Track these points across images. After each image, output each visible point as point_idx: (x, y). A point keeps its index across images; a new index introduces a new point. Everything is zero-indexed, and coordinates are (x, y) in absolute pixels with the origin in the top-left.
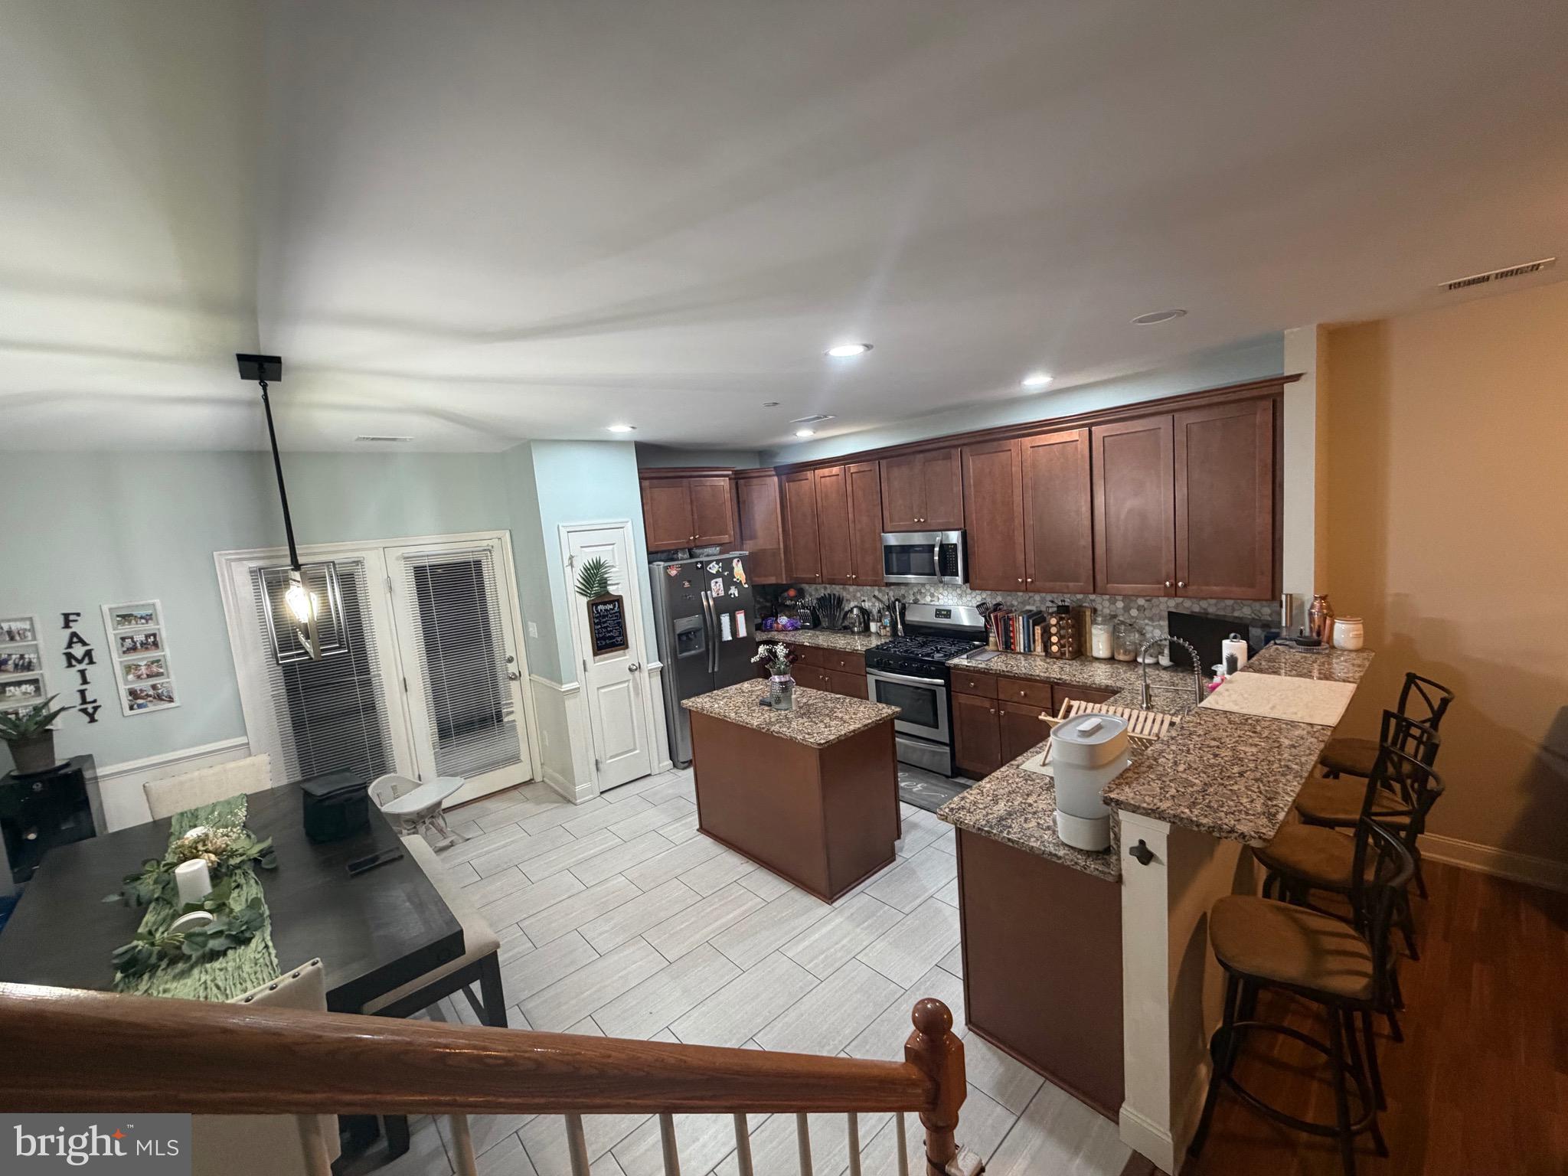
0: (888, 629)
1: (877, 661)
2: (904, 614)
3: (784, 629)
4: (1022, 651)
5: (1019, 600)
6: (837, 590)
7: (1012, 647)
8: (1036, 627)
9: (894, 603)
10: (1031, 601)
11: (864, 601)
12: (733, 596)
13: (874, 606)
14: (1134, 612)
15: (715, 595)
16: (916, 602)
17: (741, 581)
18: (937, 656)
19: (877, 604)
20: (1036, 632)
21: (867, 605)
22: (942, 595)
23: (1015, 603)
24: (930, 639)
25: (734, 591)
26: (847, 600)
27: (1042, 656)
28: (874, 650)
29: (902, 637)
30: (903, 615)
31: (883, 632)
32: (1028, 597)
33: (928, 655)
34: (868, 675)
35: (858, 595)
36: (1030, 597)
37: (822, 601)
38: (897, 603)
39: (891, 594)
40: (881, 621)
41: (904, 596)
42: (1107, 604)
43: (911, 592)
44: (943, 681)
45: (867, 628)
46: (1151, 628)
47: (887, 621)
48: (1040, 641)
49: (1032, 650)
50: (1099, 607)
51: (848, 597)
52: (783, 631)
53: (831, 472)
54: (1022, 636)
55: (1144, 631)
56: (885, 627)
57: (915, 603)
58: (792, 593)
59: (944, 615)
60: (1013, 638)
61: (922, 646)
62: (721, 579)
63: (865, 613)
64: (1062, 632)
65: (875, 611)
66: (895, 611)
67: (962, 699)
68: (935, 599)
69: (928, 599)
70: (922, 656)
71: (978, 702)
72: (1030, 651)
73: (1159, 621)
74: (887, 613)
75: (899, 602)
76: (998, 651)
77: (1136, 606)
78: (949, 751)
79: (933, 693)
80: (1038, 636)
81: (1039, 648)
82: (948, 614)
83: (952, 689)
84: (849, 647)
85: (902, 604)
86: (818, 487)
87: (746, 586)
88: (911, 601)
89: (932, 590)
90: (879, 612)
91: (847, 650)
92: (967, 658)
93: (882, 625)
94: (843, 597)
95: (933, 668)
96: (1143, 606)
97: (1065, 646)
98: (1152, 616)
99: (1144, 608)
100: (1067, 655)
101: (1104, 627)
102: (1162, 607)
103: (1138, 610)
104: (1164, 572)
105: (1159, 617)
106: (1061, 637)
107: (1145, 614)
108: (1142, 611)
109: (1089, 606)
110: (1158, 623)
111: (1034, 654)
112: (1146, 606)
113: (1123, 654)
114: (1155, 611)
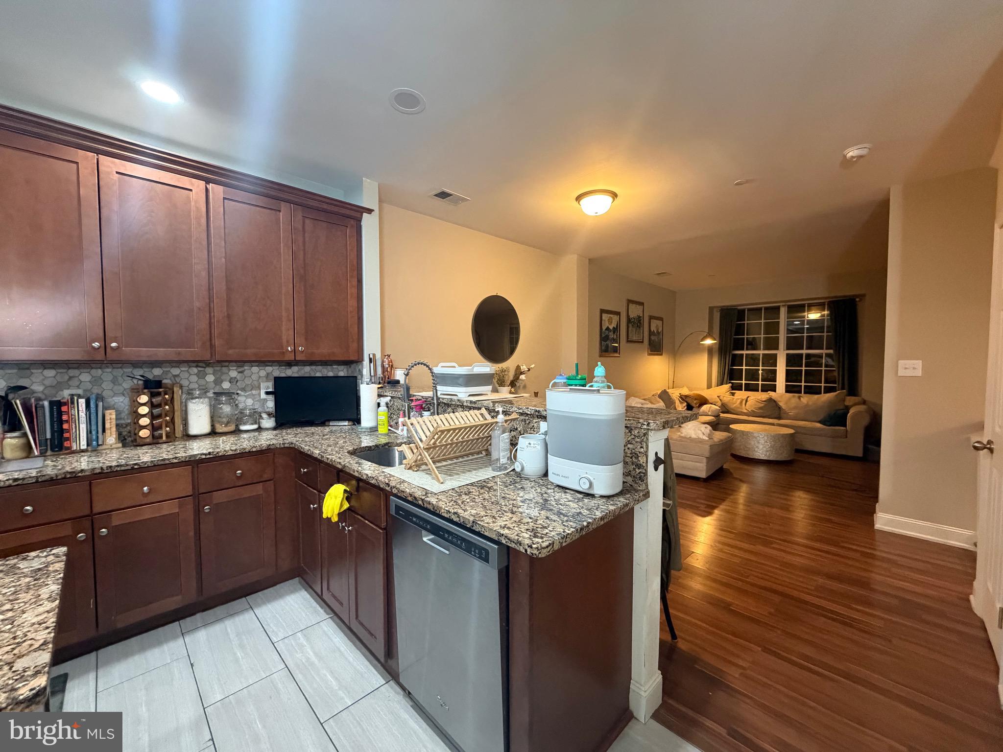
4: (84, 447)
7: (67, 444)
8: (107, 412)
14: (226, 384)
20: (108, 418)
27: (117, 448)
32: (67, 377)
36: (71, 378)
42: (194, 378)
46: (244, 398)
48: (114, 429)
49: (101, 443)
54: (83, 425)
60: (68, 431)
64: (156, 411)
72: (98, 445)
73: (251, 390)
77: (228, 378)
80: (111, 425)
81: (112, 438)
96: (235, 378)
97: (162, 428)
98: (245, 386)
99: (236, 380)
100: (164, 438)
101: (202, 400)
102: (254, 377)
103: (230, 382)
104: (284, 338)
105: (251, 387)
106: (153, 417)
107: (237, 386)
108: (235, 383)
109: (171, 383)
110: (250, 392)
111: (104, 447)
112: (238, 378)
113: (225, 426)
114: (248, 381)
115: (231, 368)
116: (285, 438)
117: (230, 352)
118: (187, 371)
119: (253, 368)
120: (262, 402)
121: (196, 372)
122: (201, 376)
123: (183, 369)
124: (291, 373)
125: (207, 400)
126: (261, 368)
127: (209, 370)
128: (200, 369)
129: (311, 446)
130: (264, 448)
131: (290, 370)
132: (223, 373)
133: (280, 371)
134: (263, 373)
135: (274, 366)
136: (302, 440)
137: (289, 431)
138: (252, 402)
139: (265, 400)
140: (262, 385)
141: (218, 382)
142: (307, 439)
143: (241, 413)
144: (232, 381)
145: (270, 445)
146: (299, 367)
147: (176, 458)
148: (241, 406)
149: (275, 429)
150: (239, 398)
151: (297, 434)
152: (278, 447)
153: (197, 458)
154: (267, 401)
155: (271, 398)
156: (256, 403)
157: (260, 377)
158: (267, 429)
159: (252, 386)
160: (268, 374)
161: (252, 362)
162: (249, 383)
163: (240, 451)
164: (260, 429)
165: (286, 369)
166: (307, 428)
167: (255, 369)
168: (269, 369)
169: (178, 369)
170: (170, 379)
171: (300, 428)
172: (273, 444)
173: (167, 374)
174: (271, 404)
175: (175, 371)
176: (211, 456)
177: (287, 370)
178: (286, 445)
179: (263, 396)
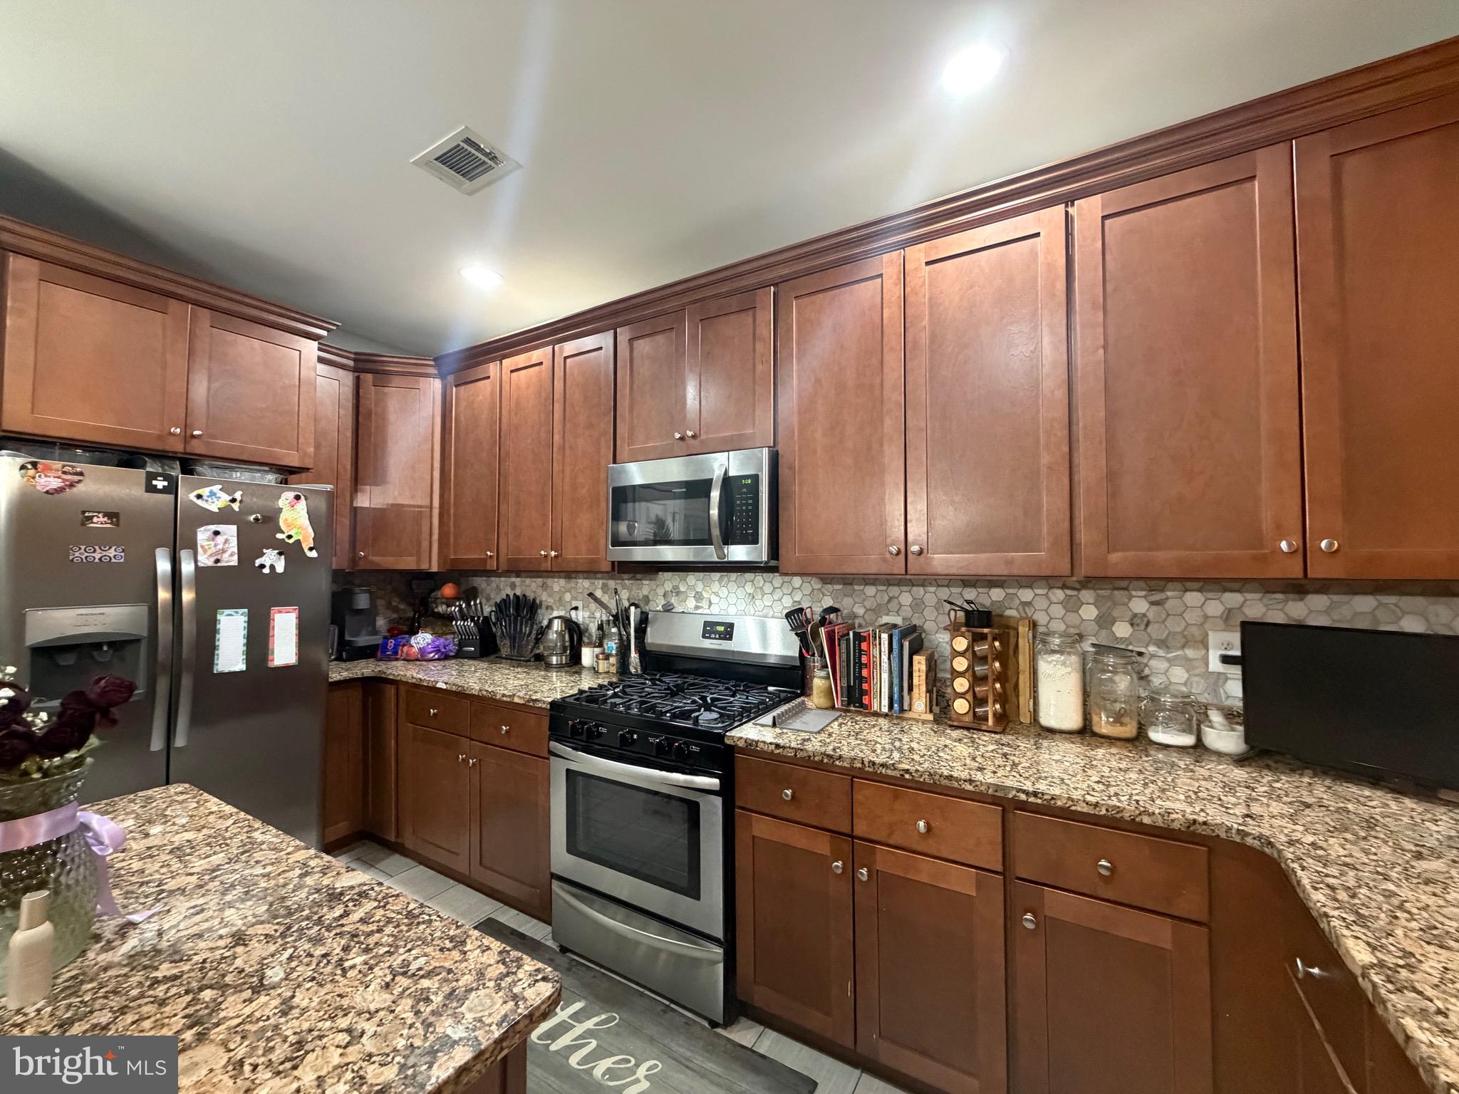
0: (613, 660)
1: (573, 726)
2: (644, 631)
3: (422, 657)
4: (885, 710)
5: (868, 604)
6: (527, 587)
7: (865, 700)
8: (916, 658)
9: (627, 610)
10: (894, 605)
11: (576, 608)
12: (266, 571)
13: (592, 617)
14: (1122, 630)
15: (205, 560)
16: (668, 609)
17: (298, 542)
18: (707, 718)
19: (598, 615)
20: (915, 667)
21: (579, 617)
22: (716, 594)
23: (860, 611)
24: (690, 680)
25: (272, 560)
26: (547, 608)
27: (924, 722)
28: (571, 700)
29: (637, 676)
30: (641, 631)
31: (603, 666)
32: (886, 598)
33: (685, 715)
34: (552, 758)
35: (568, 597)
36: (890, 599)
37: (502, 607)
38: (633, 609)
39: (624, 595)
40: (601, 645)
41: (647, 600)
42: (1057, 611)
43: (661, 591)
44: (716, 781)
45: (575, 659)
46: (1165, 665)
47: (612, 645)
48: (923, 688)
49: (906, 707)
50: (1041, 618)
51: (550, 601)
52: (417, 660)
53: (530, 359)
54: (885, 676)
55: (1147, 671)
56: (607, 657)
57: (669, 611)
58: (448, 590)
59: (720, 633)
60: (868, 680)
61: (673, 694)
62: (234, 528)
63: (575, 633)
64: (979, 669)
65: (593, 628)
66: (626, 625)
67: (762, 828)
68: (704, 604)
69: (691, 603)
70: (674, 717)
71: (797, 838)
72: (902, 710)
73: (1183, 647)
74: (614, 630)
75: (637, 606)
76: (833, 707)
77: (1128, 615)
78: (721, 957)
79: (692, 810)
80: (920, 679)
81: (920, 703)
82: (728, 632)
83: (738, 803)
84: (521, 694)
85: (642, 613)
86: (506, 387)
87: (314, 554)
88: (660, 608)
89: (700, 587)
90: (600, 627)
91: (516, 700)
92: (774, 725)
93: (603, 653)
94: (541, 602)
95: (694, 748)
96: (1144, 615)
97: (987, 702)
98: (1168, 636)
99: (1146, 620)
100: (991, 722)
101: (1063, 658)
102: (1192, 617)
103: (1132, 625)
104: (1267, 519)
105: (1183, 640)
106: (977, 680)
107: (1149, 635)
108: (1142, 627)
109: (1018, 616)
110: (1179, 653)
111: (909, 715)
112: (1151, 616)
113: (1113, 722)
114: (1175, 626)
115: (1134, 593)
116: (1256, 809)
117: (1115, 557)
118: (1046, 595)
119: (1188, 594)
120: (1212, 680)
121: (1062, 599)
122: (1072, 606)
123: (1038, 591)
124: (1306, 612)
125: (1074, 659)
126: (1210, 595)
127: (1087, 595)
128: (1069, 592)
129: (1342, 895)
130: (1176, 825)
131: (1300, 605)
132: (1115, 604)
133: (1266, 606)
134: (1215, 607)
135: (1248, 592)
136: (1313, 844)
137: (1284, 782)
138: (1186, 676)
139: (1221, 678)
140: (1213, 638)
141: (1105, 621)
142: (1335, 848)
143: (1153, 699)
144: (1137, 621)
145: (1195, 821)
146: (1335, 598)
147: (971, 781)
148: (1156, 681)
149: (1240, 760)
150: (1153, 663)
151: (1308, 806)
152: (1223, 835)
153: (1010, 796)
154: (1227, 679)
155: (1236, 671)
156: (1196, 679)
157: (1206, 617)
158: (1219, 754)
159: (1185, 637)
160: (1230, 610)
161: (1187, 581)
162: (1178, 630)
163: (1107, 810)
164: (1199, 749)
165: (1286, 601)
166: (1354, 789)
167: (1193, 598)
168: (1233, 599)
169: (1030, 590)
170: (1017, 609)
171: (1328, 782)
172: (1205, 823)
173: (1012, 600)
174: (1234, 689)
175: (1026, 595)
176: (1039, 801)
177: (1290, 603)
178: (1249, 841)
179: (1215, 665)
